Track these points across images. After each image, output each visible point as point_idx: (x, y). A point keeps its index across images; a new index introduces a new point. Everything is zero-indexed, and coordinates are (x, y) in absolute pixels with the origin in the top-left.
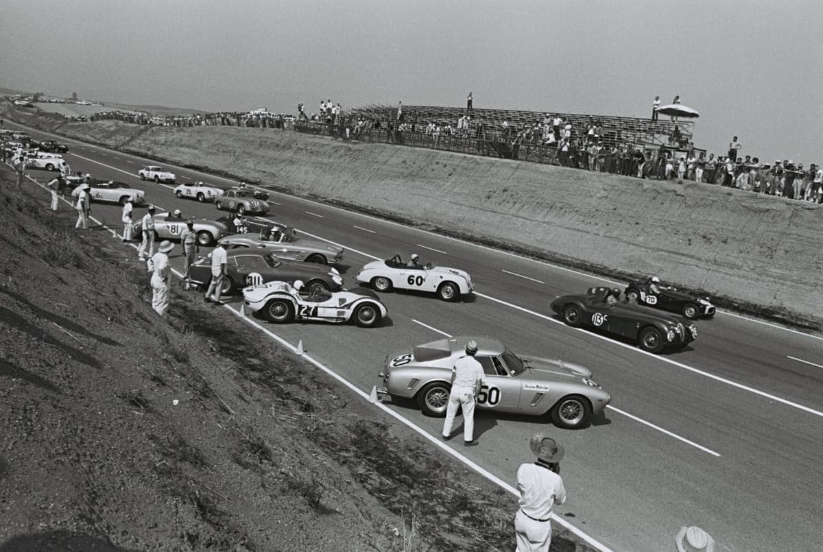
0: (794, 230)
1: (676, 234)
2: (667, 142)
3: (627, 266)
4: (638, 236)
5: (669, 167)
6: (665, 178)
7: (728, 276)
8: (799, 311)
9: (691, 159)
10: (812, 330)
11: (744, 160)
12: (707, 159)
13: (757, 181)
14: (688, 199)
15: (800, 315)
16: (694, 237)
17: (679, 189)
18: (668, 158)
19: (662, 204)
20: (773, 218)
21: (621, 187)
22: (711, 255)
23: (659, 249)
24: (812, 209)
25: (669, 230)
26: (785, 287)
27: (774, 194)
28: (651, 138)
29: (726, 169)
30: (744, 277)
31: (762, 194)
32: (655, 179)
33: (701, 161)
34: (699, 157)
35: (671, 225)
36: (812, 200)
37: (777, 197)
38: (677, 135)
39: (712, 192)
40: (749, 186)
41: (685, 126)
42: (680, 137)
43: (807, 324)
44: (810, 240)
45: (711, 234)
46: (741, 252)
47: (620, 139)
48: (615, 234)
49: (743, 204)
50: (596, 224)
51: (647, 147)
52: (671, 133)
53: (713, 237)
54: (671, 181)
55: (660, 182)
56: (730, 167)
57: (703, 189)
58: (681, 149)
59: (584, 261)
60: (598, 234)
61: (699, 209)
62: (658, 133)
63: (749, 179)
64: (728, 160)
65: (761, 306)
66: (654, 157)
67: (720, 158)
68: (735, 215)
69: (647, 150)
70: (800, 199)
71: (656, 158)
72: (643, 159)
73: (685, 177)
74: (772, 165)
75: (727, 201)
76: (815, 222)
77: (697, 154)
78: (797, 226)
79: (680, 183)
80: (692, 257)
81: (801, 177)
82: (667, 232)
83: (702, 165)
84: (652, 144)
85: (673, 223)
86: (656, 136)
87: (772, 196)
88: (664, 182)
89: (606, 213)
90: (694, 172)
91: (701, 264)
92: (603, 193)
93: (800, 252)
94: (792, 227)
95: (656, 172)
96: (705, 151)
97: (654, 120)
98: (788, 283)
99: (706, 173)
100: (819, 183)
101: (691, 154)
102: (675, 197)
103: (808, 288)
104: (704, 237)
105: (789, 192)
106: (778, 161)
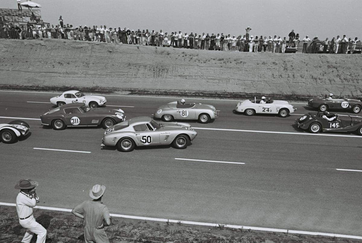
0: (94, 54)
1: (46, 64)
2: (30, 21)
3: (28, 83)
4: (29, 67)
5: (34, 33)
6: (34, 38)
7: (74, 78)
8: (104, 86)
9: (44, 28)
10: (110, 93)
11: (66, 26)
12: (51, 27)
13: (75, 35)
14: (47, 47)
15: (105, 88)
16: (55, 64)
17: (42, 42)
18: (33, 28)
19: (36, 51)
20: (85, 50)
21: (13, 45)
22: (64, 70)
23: (40, 72)
24: (98, 45)
25: (43, 62)
26: (96, 78)
27: (82, 40)
28: (21, 19)
29: (61, 31)
30: (80, 77)
31: (78, 41)
32: (29, 39)
33: (48, 29)
34: (47, 26)
35: (43, 60)
36: (97, 41)
37: (84, 41)
38: (33, 17)
39: (57, 42)
40: (72, 37)
41: (36, 12)
42: (36, 18)
43: (108, 91)
44: (101, 57)
45: (61, 61)
46: (76, 67)
47: (4, 20)
48: (17, 68)
49: (71, 46)
50: (6, 65)
51: (20, 23)
52: (30, 16)
53: (63, 62)
54: (37, 39)
55: (32, 40)
56: (62, 30)
57: (53, 42)
58: (38, 24)
59: (6, 84)
60: (9, 70)
61: (53, 51)
62: (24, 16)
63: (71, 34)
64: (60, 27)
65: (89, 88)
66: (25, 28)
67: (57, 26)
68: (70, 51)
69: (21, 25)
70: (93, 41)
71: (27, 29)
72: (20, 30)
73: (43, 37)
74: (79, 27)
75: (64, 45)
76: (100, 50)
77: (46, 25)
78: (95, 52)
79: (42, 40)
80: (56, 73)
81: (91, 32)
82: (42, 64)
83: (50, 30)
84: (23, 22)
85: (44, 59)
86: (23, 17)
87: (82, 41)
88: (34, 40)
89: (10, 59)
90: (47, 34)
91: (61, 75)
92: (5, 49)
93: (98, 63)
94: (93, 53)
95: (28, 35)
96: (49, 24)
97: (20, 10)
98: (97, 76)
99: (52, 34)
100: (98, 33)
101: (43, 25)
102: (41, 46)
103: (105, 76)
104: (59, 63)
105: (88, 38)
106: (80, 26)
